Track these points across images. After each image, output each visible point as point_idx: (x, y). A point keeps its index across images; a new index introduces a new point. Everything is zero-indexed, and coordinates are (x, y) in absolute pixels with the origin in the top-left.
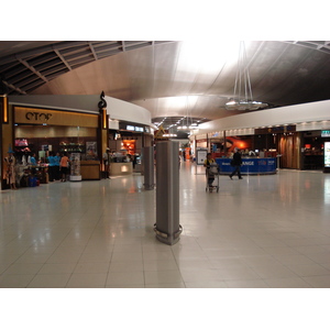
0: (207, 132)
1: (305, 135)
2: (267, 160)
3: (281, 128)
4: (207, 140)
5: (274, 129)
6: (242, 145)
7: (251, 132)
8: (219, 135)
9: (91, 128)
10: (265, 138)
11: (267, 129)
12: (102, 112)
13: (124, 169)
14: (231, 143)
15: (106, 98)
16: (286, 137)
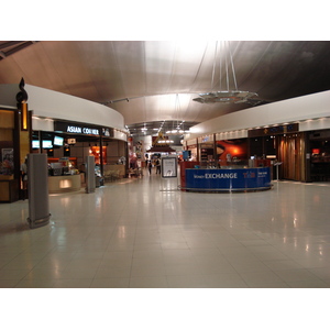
0: (197, 136)
1: (311, 137)
2: (255, 171)
3: (280, 128)
4: (197, 146)
5: (271, 129)
6: (236, 151)
7: (244, 135)
8: (209, 139)
9: (4, 129)
10: (262, 141)
11: (262, 129)
12: (20, 106)
13: (66, 184)
14: (223, 148)
15: (27, 88)
16: (287, 140)
